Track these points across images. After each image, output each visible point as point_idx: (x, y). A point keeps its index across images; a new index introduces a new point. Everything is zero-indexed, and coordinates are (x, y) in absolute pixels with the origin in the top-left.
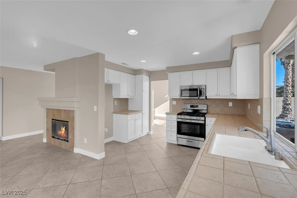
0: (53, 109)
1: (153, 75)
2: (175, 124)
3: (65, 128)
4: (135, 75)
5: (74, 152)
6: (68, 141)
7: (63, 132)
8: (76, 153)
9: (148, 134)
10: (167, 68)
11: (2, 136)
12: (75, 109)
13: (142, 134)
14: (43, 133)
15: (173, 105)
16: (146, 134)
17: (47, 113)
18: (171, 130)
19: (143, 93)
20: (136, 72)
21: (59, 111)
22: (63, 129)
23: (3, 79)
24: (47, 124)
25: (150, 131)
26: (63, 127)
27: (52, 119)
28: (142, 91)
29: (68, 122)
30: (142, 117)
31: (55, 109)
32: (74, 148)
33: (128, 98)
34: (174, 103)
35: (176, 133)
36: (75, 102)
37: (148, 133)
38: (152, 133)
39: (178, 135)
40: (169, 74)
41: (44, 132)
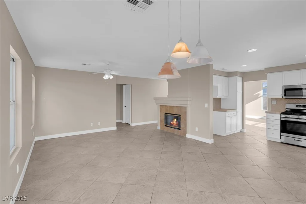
0: (166, 106)
1: (246, 76)
2: (279, 123)
3: (176, 120)
4: (227, 77)
5: (187, 137)
6: (180, 129)
7: (175, 122)
8: (189, 137)
9: (241, 132)
10: (265, 68)
11: (131, 123)
12: (188, 106)
13: (237, 130)
14: (157, 123)
15: (272, 105)
16: (240, 131)
17: (161, 109)
18: (273, 128)
19: (238, 93)
20: (229, 75)
21: (172, 107)
22: (175, 120)
23: (131, 85)
24: (160, 116)
25: (244, 128)
26: (175, 119)
27: (165, 113)
28: (237, 91)
29: (180, 115)
30: (237, 115)
31: (168, 106)
32: (187, 134)
33: (221, 98)
34: (275, 102)
35: (279, 131)
36: (188, 101)
37: (241, 130)
38: (245, 130)
39: (281, 133)
40: (268, 74)
41: (158, 121)
